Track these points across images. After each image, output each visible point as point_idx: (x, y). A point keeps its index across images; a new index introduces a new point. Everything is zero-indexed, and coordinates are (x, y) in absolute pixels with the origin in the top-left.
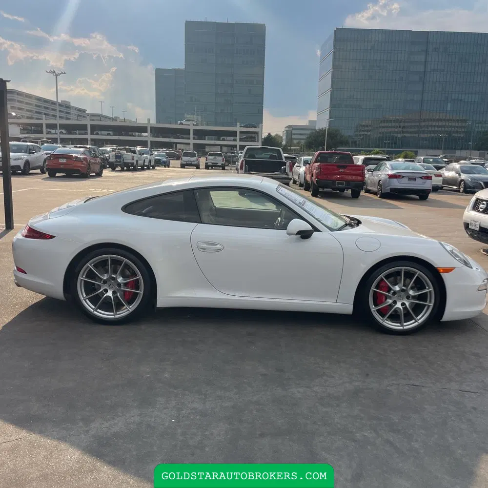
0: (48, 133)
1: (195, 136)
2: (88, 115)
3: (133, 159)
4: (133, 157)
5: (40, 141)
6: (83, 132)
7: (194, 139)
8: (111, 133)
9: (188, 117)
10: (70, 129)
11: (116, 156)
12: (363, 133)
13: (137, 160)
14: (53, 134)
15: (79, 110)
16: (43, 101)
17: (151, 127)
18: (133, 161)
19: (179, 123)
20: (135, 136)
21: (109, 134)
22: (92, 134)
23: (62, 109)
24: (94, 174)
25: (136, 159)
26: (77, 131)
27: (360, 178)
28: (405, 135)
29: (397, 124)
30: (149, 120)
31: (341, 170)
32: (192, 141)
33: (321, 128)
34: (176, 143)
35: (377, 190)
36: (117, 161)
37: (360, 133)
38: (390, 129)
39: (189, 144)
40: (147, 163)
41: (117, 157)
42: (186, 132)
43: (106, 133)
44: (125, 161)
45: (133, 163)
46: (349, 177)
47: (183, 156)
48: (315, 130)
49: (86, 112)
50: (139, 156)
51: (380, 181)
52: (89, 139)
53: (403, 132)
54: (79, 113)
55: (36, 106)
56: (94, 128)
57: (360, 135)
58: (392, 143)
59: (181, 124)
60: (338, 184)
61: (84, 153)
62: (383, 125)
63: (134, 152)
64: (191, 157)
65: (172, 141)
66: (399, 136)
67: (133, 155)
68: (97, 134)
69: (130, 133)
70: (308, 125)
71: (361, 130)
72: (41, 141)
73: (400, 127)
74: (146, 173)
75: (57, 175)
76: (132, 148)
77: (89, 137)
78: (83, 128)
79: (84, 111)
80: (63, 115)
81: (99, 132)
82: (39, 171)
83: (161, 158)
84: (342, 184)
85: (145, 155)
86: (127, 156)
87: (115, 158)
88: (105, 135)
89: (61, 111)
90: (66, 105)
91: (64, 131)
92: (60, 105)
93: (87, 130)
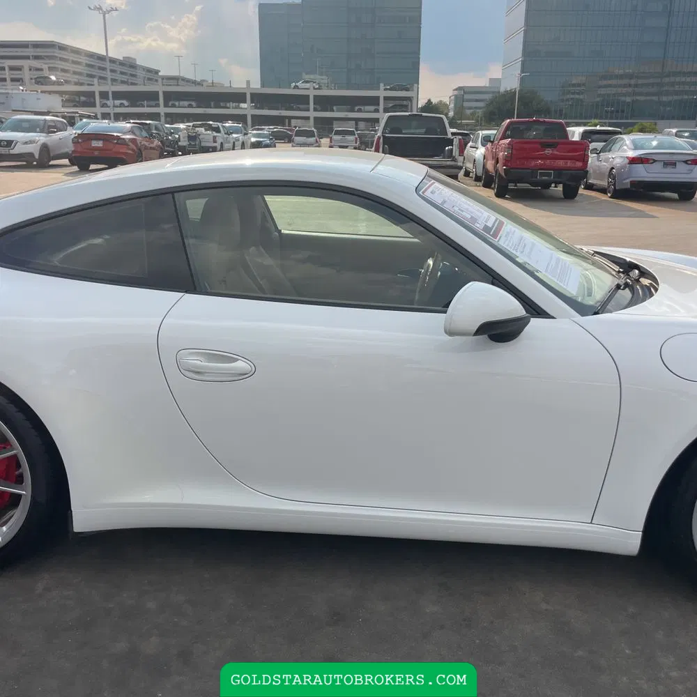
0: (103, 105)
1: (318, 107)
2: (163, 78)
3: (215, 142)
4: (215, 137)
5: (77, 115)
6: (153, 103)
7: (315, 110)
8: (194, 104)
9: (307, 77)
10: (133, 98)
11: (189, 136)
12: (572, 96)
13: (222, 143)
15: (149, 70)
16: (96, 57)
17: (251, 94)
18: (215, 144)
19: (293, 86)
20: (229, 108)
21: (190, 106)
22: (166, 105)
23: (124, 69)
25: (219, 141)
26: (144, 101)
27: (579, 164)
28: (638, 98)
29: (626, 81)
30: (248, 82)
31: (548, 151)
32: (312, 114)
33: (508, 89)
34: (290, 118)
35: (607, 184)
36: (190, 144)
37: (568, 96)
38: (615, 89)
39: (307, 118)
41: (190, 138)
42: (303, 100)
43: (186, 103)
44: (203, 144)
45: (215, 147)
46: (561, 163)
47: (295, 136)
48: (499, 92)
49: (160, 74)
50: (226, 136)
51: (613, 168)
52: (162, 114)
53: (635, 94)
54: (150, 75)
55: (88, 66)
56: (170, 97)
57: (568, 100)
58: (617, 112)
59: (296, 87)
60: (542, 174)
61: (131, 131)
62: (605, 82)
63: (217, 130)
64: (308, 137)
65: (282, 115)
66: (628, 99)
67: (215, 134)
68: (174, 106)
69: (222, 104)
70: (487, 85)
71: (569, 92)
72: (80, 116)
73: (630, 85)
75: (92, 167)
76: (215, 124)
77: (162, 110)
78: (153, 97)
79: (157, 72)
80: (124, 78)
81: (177, 103)
82: (66, 161)
83: (262, 140)
84: (549, 175)
85: (235, 136)
86: (207, 137)
87: (186, 139)
88: (185, 107)
89: (122, 73)
90: (128, 65)
91: (126, 103)
92: (122, 63)
93: (158, 100)
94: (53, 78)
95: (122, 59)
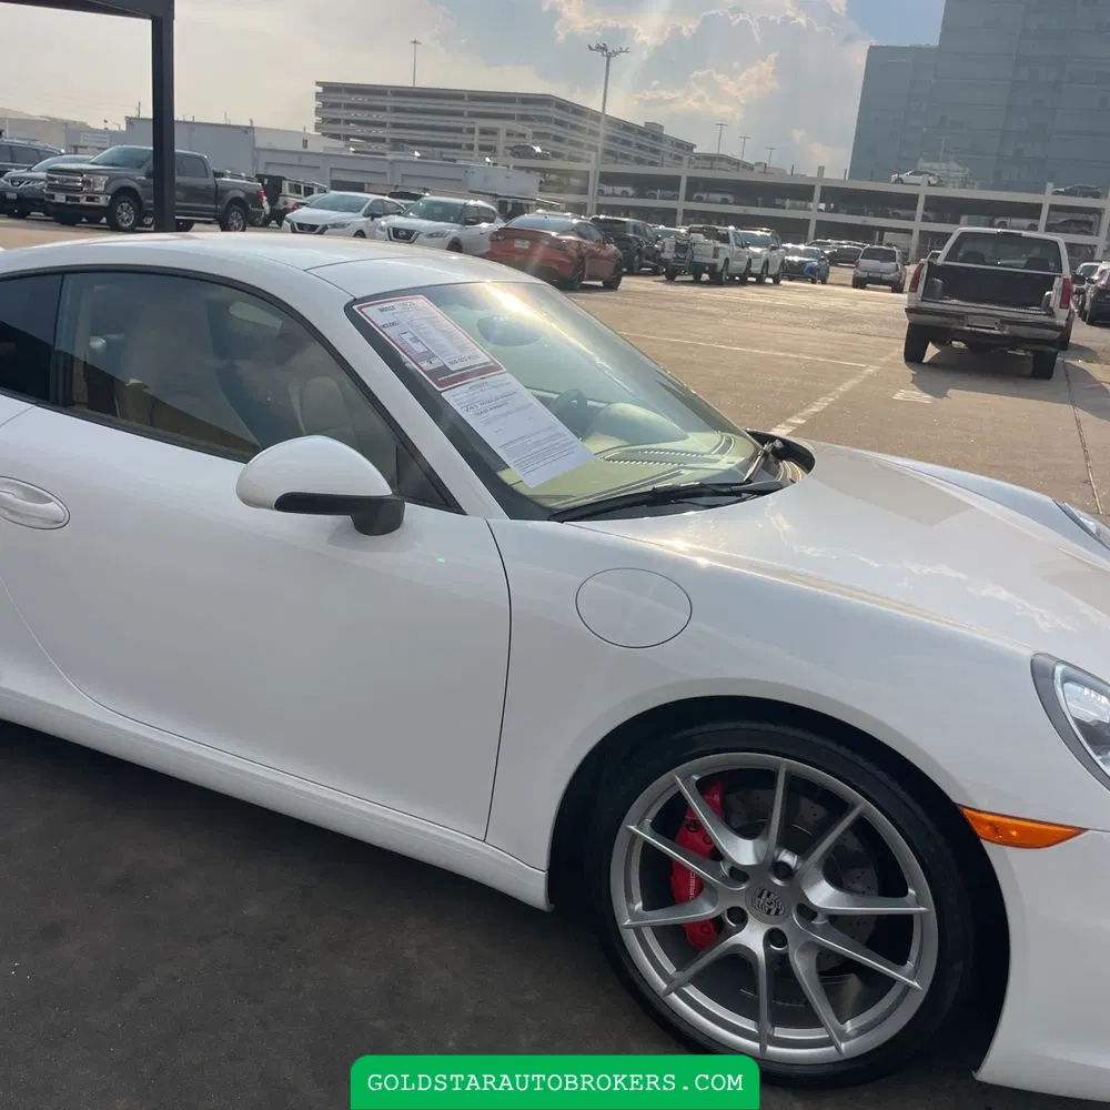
1: (931, 215)
2: (699, 157)
3: (716, 256)
4: (716, 249)
5: (534, 203)
6: (669, 193)
7: (925, 219)
8: (730, 198)
9: (923, 164)
10: (644, 185)
11: (677, 245)
13: (727, 260)
14: (607, 195)
15: (680, 145)
17: (823, 187)
18: (716, 260)
19: (893, 180)
20: (784, 208)
21: (725, 202)
22: (688, 198)
23: (646, 141)
24: (600, 283)
25: (722, 257)
26: (656, 190)
32: (917, 225)
34: (883, 230)
36: (678, 257)
39: (909, 232)
40: (756, 269)
41: (679, 248)
42: (909, 201)
43: (719, 197)
44: (697, 259)
45: (715, 265)
47: (863, 257)
49: (695, 150)
50: (736, 249)
52: (680, 211)
54: (678, 152)
56: (697, 186)
59: (899, 181)
61: (575, 230)
63: (725, 239)
64: (882, 261)
65: (867, 224)
67: (718, 244)
68: (700, 200)
69: (778, 202)
72: (537, 205)
74: (750, 294)
77: (680, 205)
78: (671, 184)
79: (690, 147)
80: (645, 155)
81: (705, 196)
83: (806, 259)
85: (758, 250)
86: (704, 246)
87: (673, 250)
88: (716, 203)
89: (640, 147)
90: (652, 133)
91: (630, 191)
92: (641, 132)
93: (678, 189)
94: (538, 149)
95: (642, 125)
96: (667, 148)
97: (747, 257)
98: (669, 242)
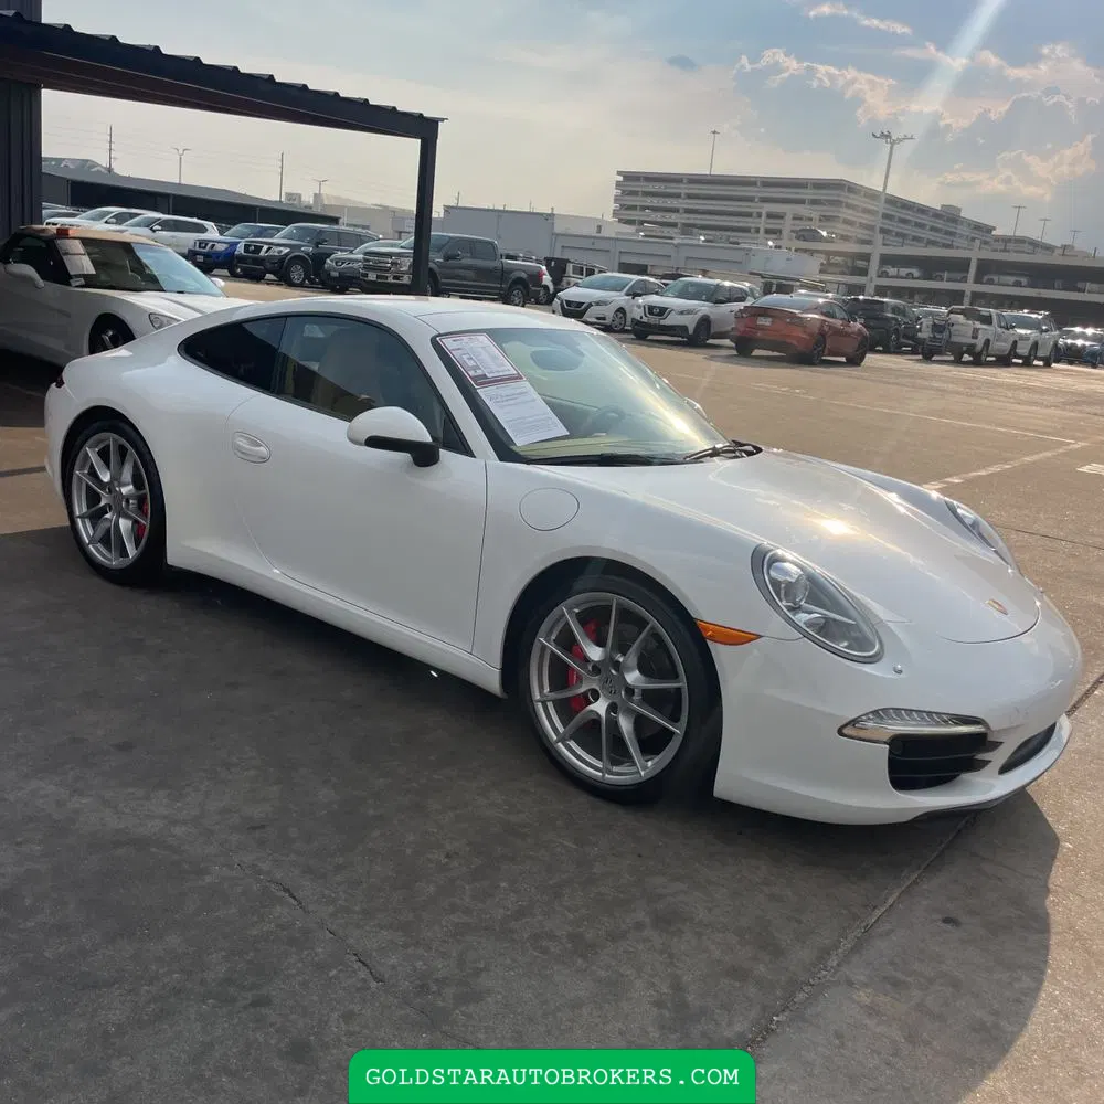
0: (883, 275)
2: (997, 239)
3: (975, 337)
4: (975, 331)
6: (959, 276)
8: (1024, 281)
10: (930, 267)
11: (934, 325)
13: (988, 341)
14: (891, 277)
15: (978, 227)
16: (899, 205)
18: (975, 341)
20: (1083, 291)
21: (1017, 284)
22: (978, 280)
23: (939, 224)
24: (843, 359)
25: (984, 336)
26: (944, 272)
36: (934, 337)
41: (936, 328)
43: (1011, 279)
44: (955, 339)
45: (974, 346)
49: (994, 233)
50: (999, 330)
52: (968, 293)
54: (975, 234)
55: (886, 216)
56: (986, 269)
61: (822, 309)
63: (987, 320)
67: (978, 325)
68: (991, 282)
69: (1080, 285)
72: (802, 286)
74: (1004, 375)
76: (984, 311)
77: (969, 287)
78: (960, 266)
79: (989, 229)
80: (939, 237)
81: (996, 278)
85: (1022, 332)
86: (963, 327)
87: (930, 329)
88: (1008, 285)
89: (933, 229)
90: (949, 216)
91: (916, 273)
92: (936, 215)
93: (968, 271)
94: (824, 234)
95: (939, 208)
96: (961, 230)
97: (1012, 339)
98: (926, 322)
